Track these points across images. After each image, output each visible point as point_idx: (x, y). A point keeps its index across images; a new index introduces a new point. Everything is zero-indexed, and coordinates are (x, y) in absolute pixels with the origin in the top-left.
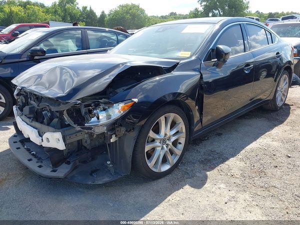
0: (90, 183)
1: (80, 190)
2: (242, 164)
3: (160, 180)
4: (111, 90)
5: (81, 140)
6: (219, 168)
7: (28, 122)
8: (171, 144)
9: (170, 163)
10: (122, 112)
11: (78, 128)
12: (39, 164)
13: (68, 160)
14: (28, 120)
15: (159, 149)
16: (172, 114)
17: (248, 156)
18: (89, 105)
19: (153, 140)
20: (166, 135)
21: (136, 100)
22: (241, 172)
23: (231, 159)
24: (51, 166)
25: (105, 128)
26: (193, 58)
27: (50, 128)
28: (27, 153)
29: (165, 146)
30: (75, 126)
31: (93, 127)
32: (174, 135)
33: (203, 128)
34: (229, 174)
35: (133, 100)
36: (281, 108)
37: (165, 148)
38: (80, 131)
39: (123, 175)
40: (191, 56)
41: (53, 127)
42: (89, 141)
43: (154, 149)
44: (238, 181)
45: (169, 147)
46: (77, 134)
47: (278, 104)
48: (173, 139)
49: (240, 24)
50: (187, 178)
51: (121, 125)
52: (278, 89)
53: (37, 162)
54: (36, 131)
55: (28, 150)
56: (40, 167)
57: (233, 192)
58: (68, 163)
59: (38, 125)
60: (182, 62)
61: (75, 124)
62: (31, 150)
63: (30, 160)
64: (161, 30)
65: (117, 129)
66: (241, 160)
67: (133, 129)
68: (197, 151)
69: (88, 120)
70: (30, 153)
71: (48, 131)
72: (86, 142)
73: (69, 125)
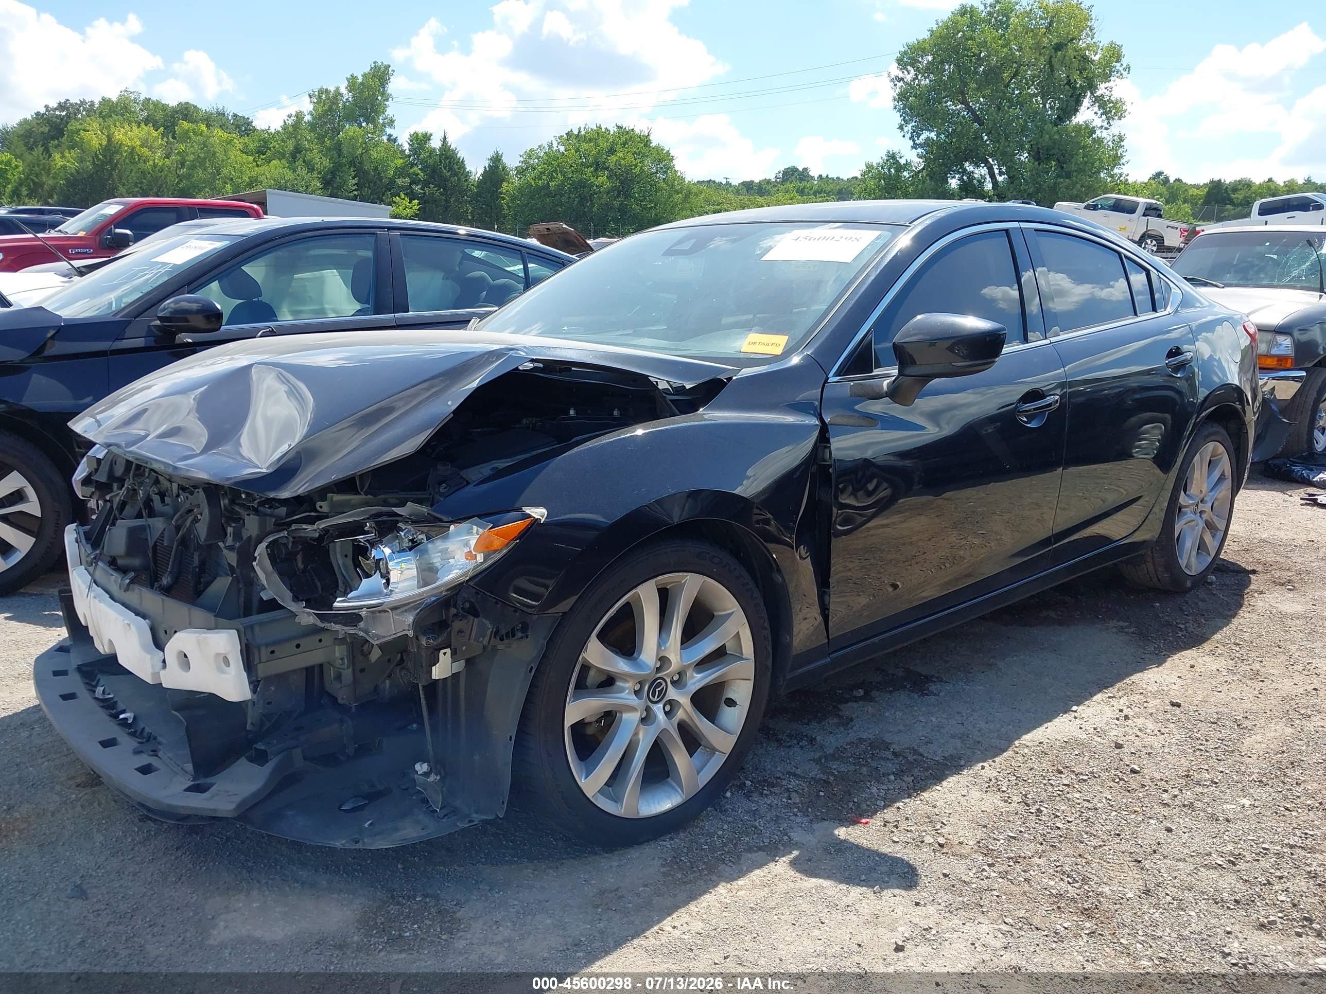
0: (338, 844)
1: (303, 874)
2: (992, 802)
3: (633, 853)
4: (444, 469)
5: (321, 666)
6: (889, 814)
7: (115, 589)
8: (684, 700)
9: (680, 784)
10: (480, 558)
11: (307, 617)
12: (144, 760)
13: (260, 746)
14: (114, 580)
15: (631, 719)
16: (689, 576)
17: (1022, 772)
18: (357, 528)
19: (608, 682)
20: (663, 661)
21: (538, 513)
22: (980, 834)
23: (951, 782)
24: (190, 767)
25: (410, 619)
26: (795, 360)
27: (199, 614)
28: (102, 715)
29: (658, 710)
30: (293, 607)
31: (363, 613)
32: (703, 664)
33: (831, 645)
34: (928, 839)
35: (528, 510)
36: (1200, 580)
37: (661, 716)
38: (315, 630)
39: (477, 818)
40: (787, 353)
41: (210, 608)
42: (348, 674)
43: (609, 718)
44: (959, 869)
45: (680, 715)
46: (302, 642)
47: (1183, 562)
48: (697, 680)
49: (1007, 231)
50: (749, 850)
51: (473, 612)
52: (1183, 499)
53: (137, 752)
54: (144, 624)
55: (109, 706)
56: (146, 770)
57: (932, 909)
58: (260, 758)
59: (150, 599)
60: (747, 372)
61: (296, 599)
62: (121, 706)
63: (108, 743)
64: (687, 246)
65: (457, 625)
66: (992, 786)
67: (525, 629)
68: (812, 741)
69: (349, 588)
70: (115, 716)
71: (190, 625)
72: (339, 677)
73: (273, 605)
